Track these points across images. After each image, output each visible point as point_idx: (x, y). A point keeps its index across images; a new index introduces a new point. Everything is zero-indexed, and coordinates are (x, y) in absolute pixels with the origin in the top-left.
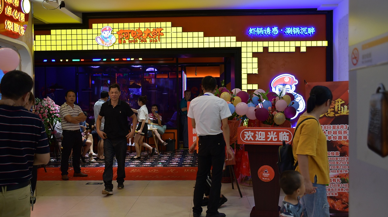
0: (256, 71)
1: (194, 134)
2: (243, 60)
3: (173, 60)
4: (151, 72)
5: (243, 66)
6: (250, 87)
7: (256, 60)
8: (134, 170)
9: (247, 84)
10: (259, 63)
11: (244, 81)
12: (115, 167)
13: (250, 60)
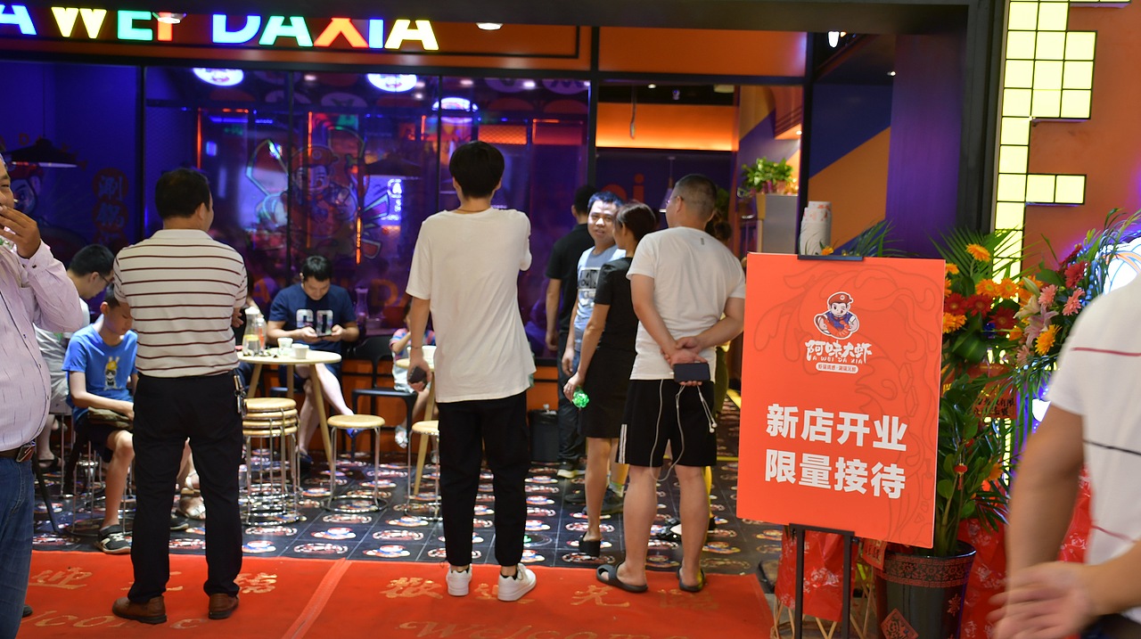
0: (1079, 106)
1: (774, 434)
2: (1016, 45)
3: (576, 56)
4: (458, 113)
5: (1014, 74)
6: (1043, 189)
7: (1084, 43)
8: (402, 581)
9: (1027, 174)
10: (1101, 63)
11: (1012, 156)
12: (311, 555)
13: (1051, 45)
